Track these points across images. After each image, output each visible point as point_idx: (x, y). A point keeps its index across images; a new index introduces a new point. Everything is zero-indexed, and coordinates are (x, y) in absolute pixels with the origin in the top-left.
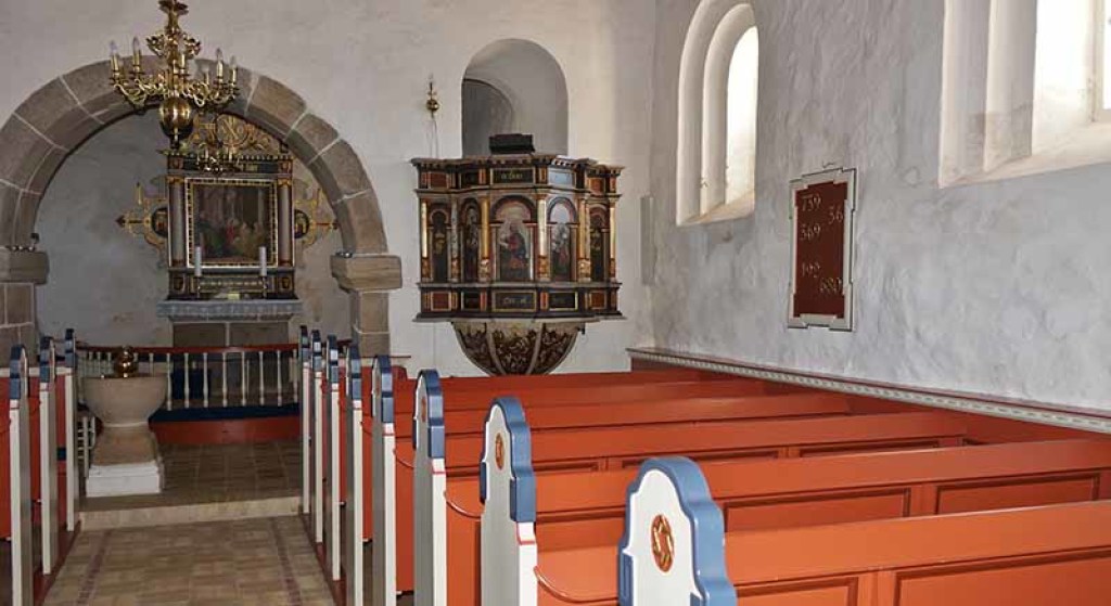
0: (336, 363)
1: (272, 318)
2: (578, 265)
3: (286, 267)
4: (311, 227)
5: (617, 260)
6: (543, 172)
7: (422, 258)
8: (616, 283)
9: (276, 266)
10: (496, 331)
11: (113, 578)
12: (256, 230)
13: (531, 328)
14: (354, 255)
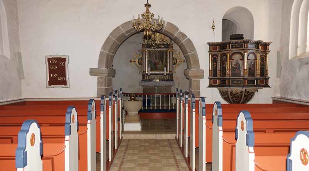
0: (187, 99)
1: (167, 86)
2: (256, 72)
3: (171, 73)
4: (178, 62)
5: (269, 70)
6: (246, 45)
7: (210, 70)
8: (268, 77)
9: (168, 73)
10: (231, 91)
11: (131, 151)
12: (163, 63)
13: (241, 90)
14: (191, 69)
